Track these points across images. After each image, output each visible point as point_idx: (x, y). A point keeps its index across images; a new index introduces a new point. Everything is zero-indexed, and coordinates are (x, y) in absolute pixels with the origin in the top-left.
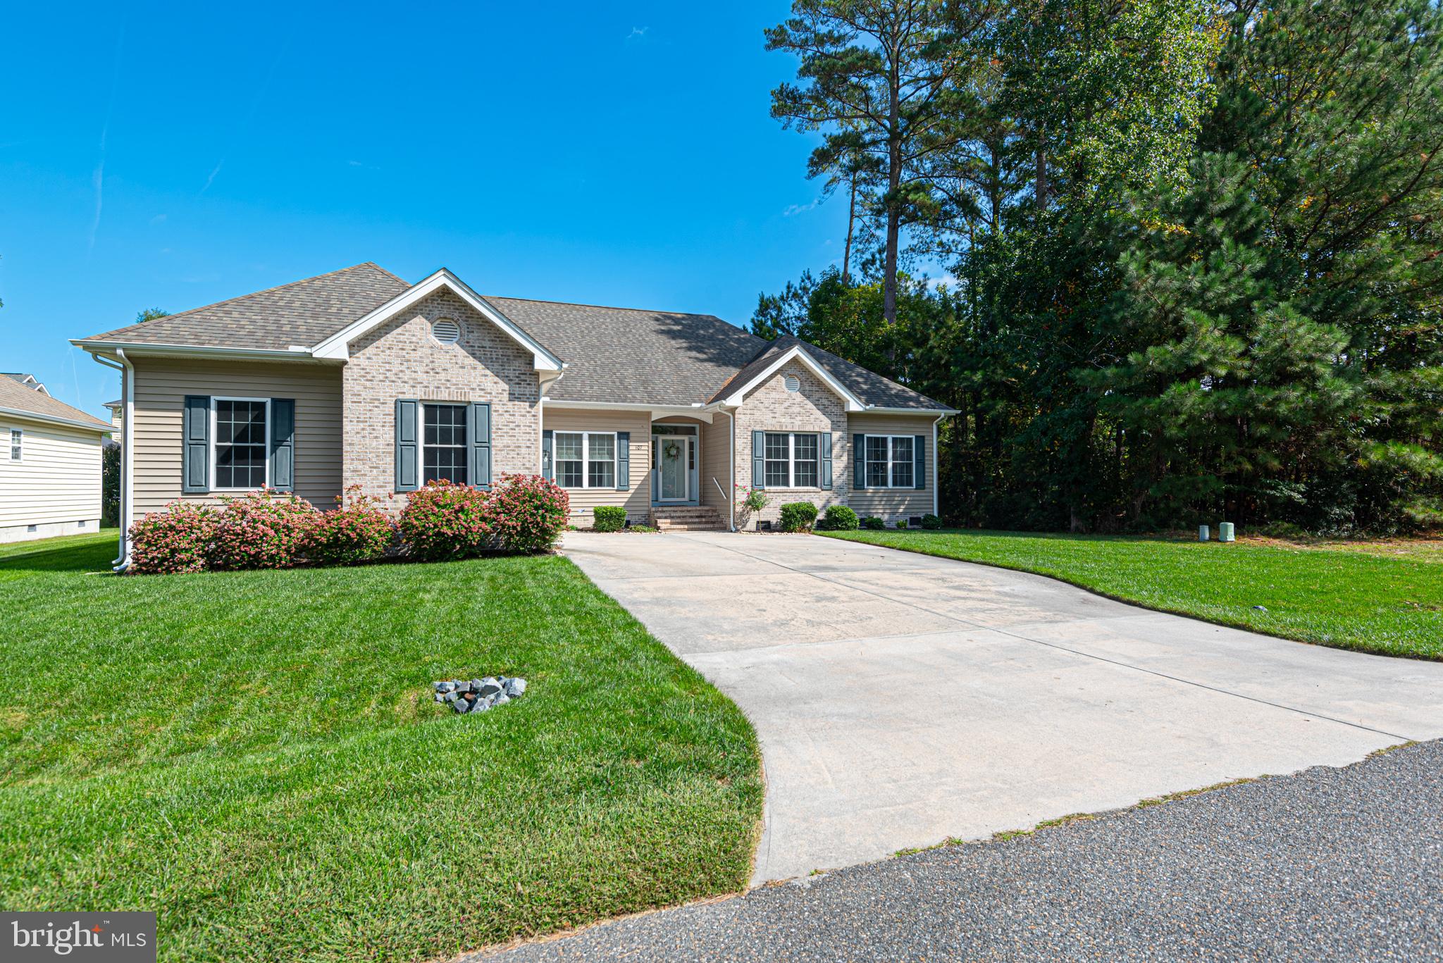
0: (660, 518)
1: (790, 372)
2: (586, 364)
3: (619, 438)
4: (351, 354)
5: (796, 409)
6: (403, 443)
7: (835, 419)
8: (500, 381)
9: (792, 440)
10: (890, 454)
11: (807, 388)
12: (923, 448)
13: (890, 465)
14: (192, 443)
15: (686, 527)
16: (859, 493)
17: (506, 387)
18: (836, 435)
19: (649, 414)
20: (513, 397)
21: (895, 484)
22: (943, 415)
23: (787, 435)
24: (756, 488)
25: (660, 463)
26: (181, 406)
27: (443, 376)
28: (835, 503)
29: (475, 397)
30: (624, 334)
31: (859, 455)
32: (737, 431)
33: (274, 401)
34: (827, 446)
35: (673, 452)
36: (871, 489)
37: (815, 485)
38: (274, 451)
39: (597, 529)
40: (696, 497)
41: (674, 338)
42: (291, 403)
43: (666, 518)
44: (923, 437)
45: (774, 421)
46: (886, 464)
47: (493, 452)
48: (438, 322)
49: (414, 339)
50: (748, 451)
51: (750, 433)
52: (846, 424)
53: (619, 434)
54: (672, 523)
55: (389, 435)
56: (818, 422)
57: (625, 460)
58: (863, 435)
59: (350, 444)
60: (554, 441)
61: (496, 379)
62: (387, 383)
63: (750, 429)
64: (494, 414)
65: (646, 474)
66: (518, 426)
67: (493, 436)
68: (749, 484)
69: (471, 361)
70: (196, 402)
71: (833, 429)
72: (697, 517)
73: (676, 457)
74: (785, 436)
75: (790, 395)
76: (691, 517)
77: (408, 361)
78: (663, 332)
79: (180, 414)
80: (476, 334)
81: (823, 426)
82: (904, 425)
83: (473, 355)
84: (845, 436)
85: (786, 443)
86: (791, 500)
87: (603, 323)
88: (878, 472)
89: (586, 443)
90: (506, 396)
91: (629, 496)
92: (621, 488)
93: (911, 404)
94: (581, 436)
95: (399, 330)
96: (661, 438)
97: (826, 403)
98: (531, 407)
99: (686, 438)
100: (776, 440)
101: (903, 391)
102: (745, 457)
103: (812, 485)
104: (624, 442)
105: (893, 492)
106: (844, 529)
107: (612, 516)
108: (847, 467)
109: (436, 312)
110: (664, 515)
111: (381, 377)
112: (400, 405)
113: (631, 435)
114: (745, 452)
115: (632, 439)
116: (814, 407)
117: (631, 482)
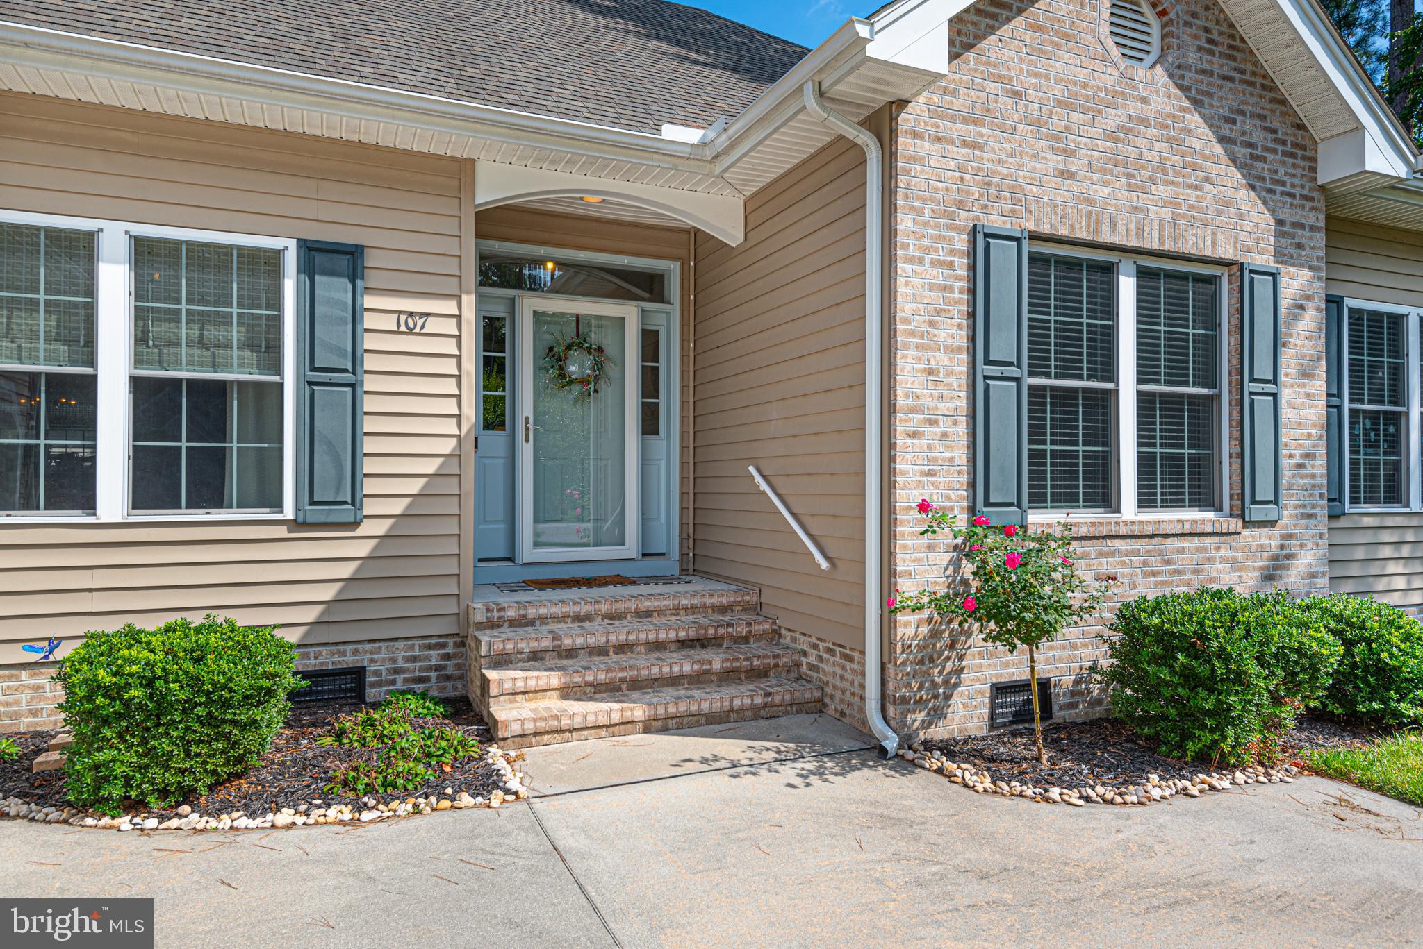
0: (502, 661)
3: (307, 272)
7: (1286, 214)
9: (1127, 291)
10: (1414, 378)
13: (1416, 420)
15: (638, 712)
18: (1292, 284)
23: (1109, 270)
24: (989, 515)
35: (580, 364)
36: (1367, 515)
40: (668, 537)
43: (536, 658)
46: (1404, 419)
50: (953, 332)
51: (962, 242)
52: (1329, 239)
53: (309, 248)
54: (567, 692)
57: (338, 375)
58: (1339, 304)
63: (965, 219)
65: (448, 446)
68: (961, 493)
71: (1281, 256)
73: (589, 385)
74: (1103, 274)
75: (1128, 79)
81: (1246, 233)
84: (1320, 289)
85: (1105, 302)
88: (1377, 445)
89: (114, 282)
91: (364, 549)
92: (315, 514)
94: (90, 240)
96: (523, 304)
97: (1258, 137)
99: (629, 312)
102: (942, 360)
104: (333, 289)
105: (1418, 522)
110: (520, 644)
113: (371, 259)
114: (942, 335)
115: (373, 279)
116: (1218, 149)
117: (369, 487)
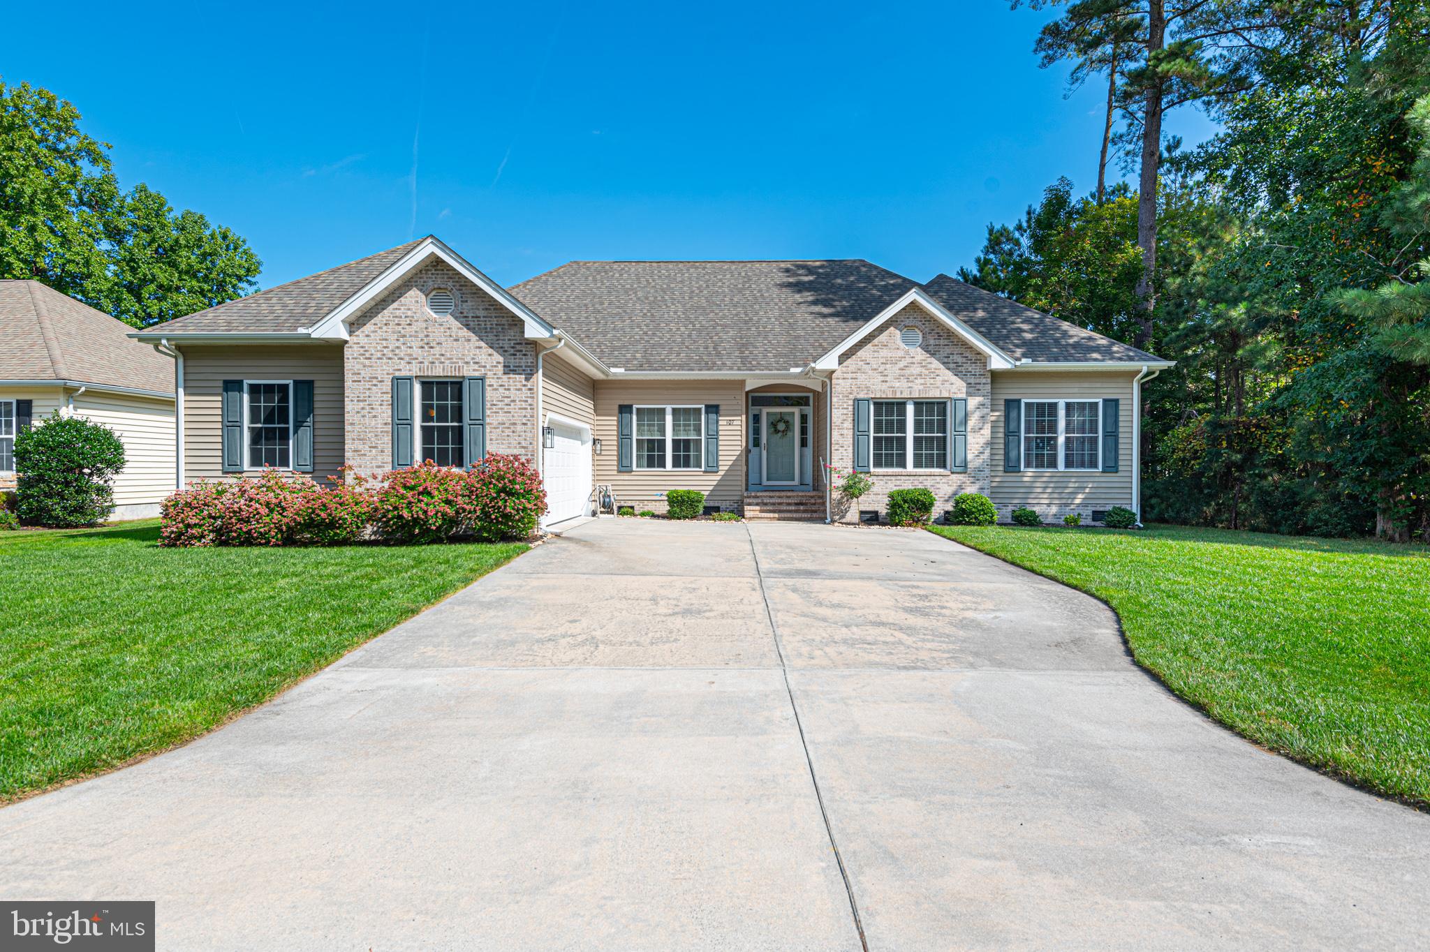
0: (749, 504)
1: (907, 322)
2: (683, 329)
3: (707, 412)
4: (351, 333)
5: (916, 370)
6: (401, 422)
7: (972, 381)
8: (495, 353)
9: (910, 409)
10: (1062, 424)
11: (932, 342)
12: (1116, 416)
13: (1061, 440)
14: (230, 425)
15: (776, 515)
16: (1011, 477)
17: (501, 359)
18: (973, 402)
19: (743, 382)
20: (508, 370)
21: (1069, 464)
22: (1145, 370)
23: (904, 404)
24: (859, 470)
25: (764, 440)
26: (220, 390)
27: (437, 350)
28: (971, 490)
29: (468, 371)
30: (740, 291)
31: (1013, 426)
32: (834, 400)
33: (296, 382)
34: (960, 415)
35: (781, 426)
36: (1031, 471)
37: (944, 467)
38: (296, 432)
39: (670, 516)
40: (809, 479)
41: (799, 291)
42: (310, 383)
43: (757, 504)
44: (1116, 401)
45: (885, 386)
46: (1055, 439)
47: (488, 429)
48: (434, 293)
49: (409, 313)
50: (849, 424)
51: (851, 402)
52: (989, 387)
53: (707, 407)
54: (761, 511)
55: (385, 414)
56: (947, 385)
57: (714, 437)
58: (1019, 401)
59: (352, 424)
60: (634, 417)
61: (491, 351)
62: (385, 360)
63: (852, 397)
64: (489, 389)
65: (738, 453)
66: (514, 401)
67: (488, 412)
68: (850, 464)
69: (465, 332)
70: (232, 386)
71: (969, 394)
72: (797, 504)
73: (785, 432)
74: (901, 405)
75: (907, 352)
76: (789, 504)
77: (404, 336)
78: (789, 285)
79: (220, 398)
80: (469, 303)
81: (954, 389)
82: (1086, 385)
83: (467, 326)
84: (988, 402)
85: (902, 413)
86: (907, 485)
87: (720, 280)
88: (1043, 448)
89: (669, 419)
90: (500, 367)
91: (719, 478)
92: (709, 469)
93: (1095, 355)
94: (664, 410)
95: (395, 305)
96: (765, 411)
97: (960, 360)
98: (527, 379)
99: (796, 411)
100: (889, 409)
101: (1090, 338)
102: (845, 432)
103: (938, 466)
104: (713, 416)
105: (1064, 475)
106: (973, 524)
107: (683, 501)
108: (991, 444)
109: (431, 283)
110: (755, 501)
111: (379, 355)
112: (398, 382)
113: (721, 408)
114: (845, 425)
115: (721, 412)
116: (942, 366)
117: (720, 463)
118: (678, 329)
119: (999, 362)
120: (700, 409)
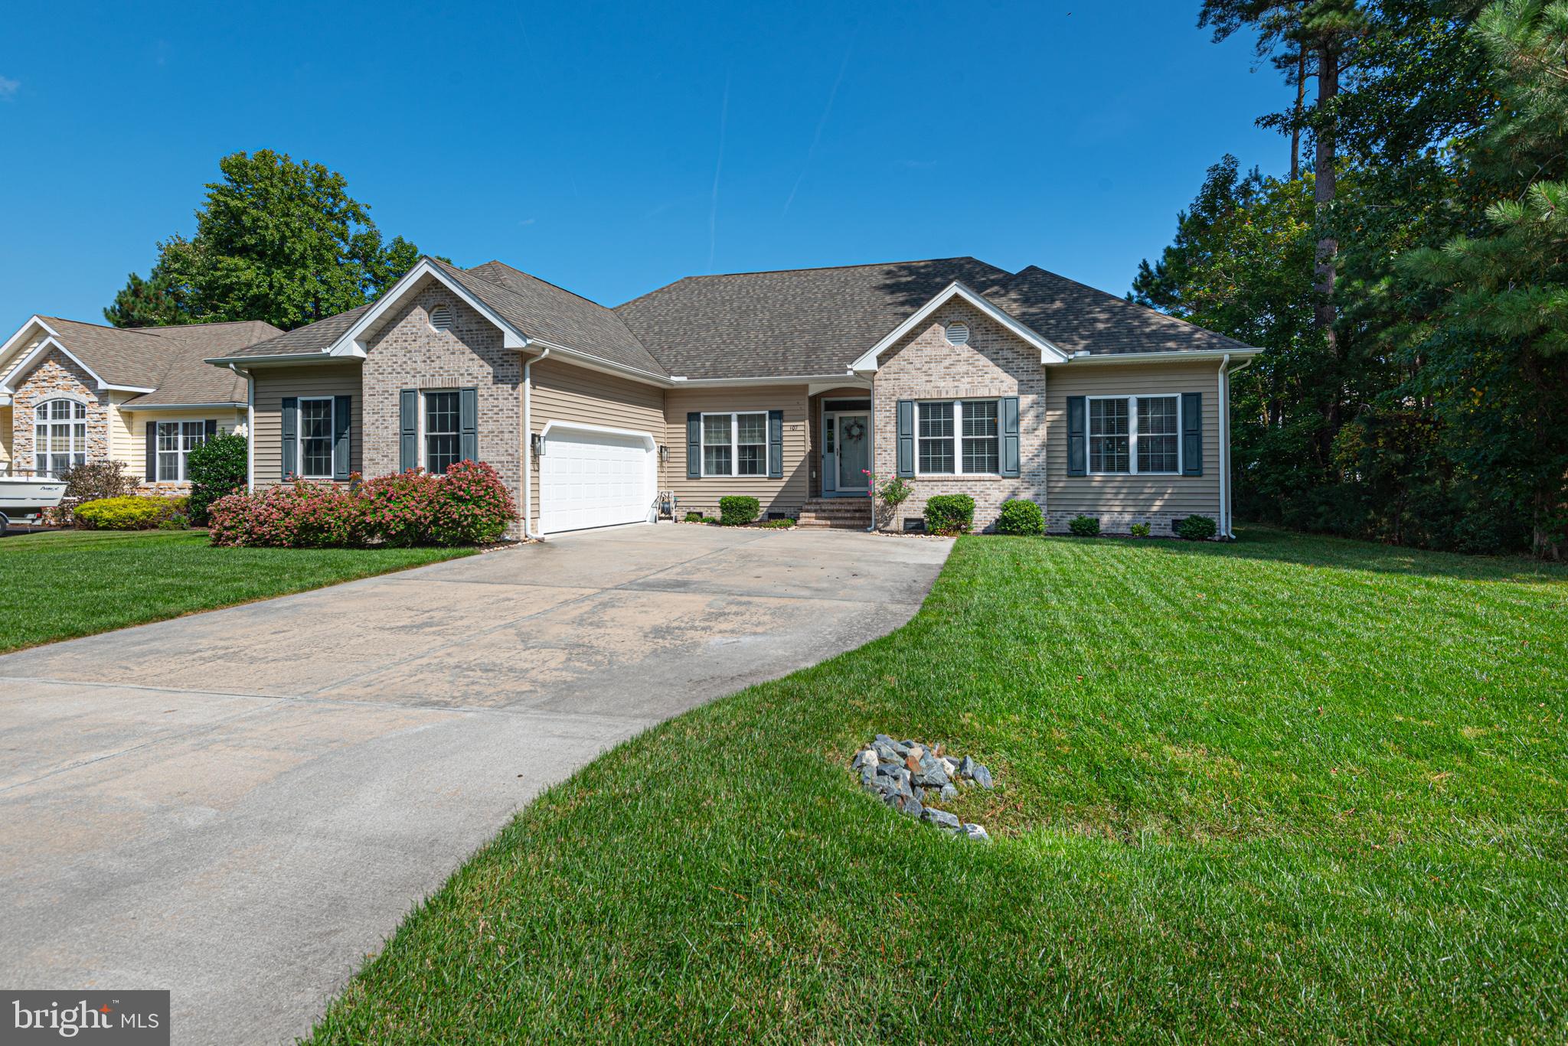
0: (807, 511)
1: (952, 318)
2: (761, 336)
3: (771, 418)
4: (368, 351)
5: (962, 368)
6: (408, 432)
7: (1025, 378)
8: (486, 365)
9: (958, 410)
10: (1133, 423)
11: (979, 337)
12: (1199, 412)
13: (1133, 439)
14: (288, 438)
15: (829, 523)
16: (1077, 482)
17: (491, 370)
18: (1026, 401)
19: (806, 387)
20: (498, 380)
21: (1143, 466)
22: (1226, 358)
23: (951, 405)
24: (904, 475)
25: (837, 446)
26: (280, 407)
27: (437, 364)
28: (1025, 496)
29: (463, 383)
30: (832, 296)
31: (1076, 426)
33: (335, 398)
34: (1011, 415)
35: (856, 431)
36: (1099, 476)
37: (996, 471)
38: (336, 443)
39: (722, 523)
41: (892, 293)
42: (348, 400)
44: (1198, 396)
45: (929, 386)
46: (1127, 438)
47: (479, 436)
48: (435, 310)
49: (414, 330)
50: (892, 427)
51: (894, 404)
52: (1043, 384)
53: (771, 413)
54: (817, 519)
55: (395, 425)
56: (996, 383)
57: (778, 442)
58: (1083, 398)
59: (368, 435)
60: (702, 425)
61: (482, 362)
62: (395, 375)
63: (894, 398)
64: (480, 398)
65: (802, 459)
66: (502, 410)
67: (480, 421)
68: (893, 469)
69: (460, 346)
70: (289, 403)
71: (1021, 392)
72: (856, 511)
74: (948, 406)
75: (953, 350)
76: (848, 511)
77: (410, 352)
78: (886, 287)
79: (280, 414)
80: (464, 318)
81: (1004, 387)
82: (1161, 378)
83: (462, 339)
84: (1043, 400)
85: (950, 414)
86: (954, 491)
88: (1113, 449)
89: (735, 425)
90: (490, 378)
91: (783, 484)
92: (773, 475)
93: (1170, 344)
94: (730, 416)
95: (403, 323)
96: (837, 415)
97: (1010, 355)
98: (513, 389)
100: (936, 411)
101: (1173, 326)
102: (888, 435)
103: (990, 471)
104: (776, 422)
105: (1136, 479)
106: (1015, 533)
108: (1048, 446)
109: (432, 301)
110: (813, 507)
111: (390, 370)
112: (407, 396)
113: (785, 413)
114: (888, 428)
115: (785, 418)
116: (991, 363)
117: (785, 469)
118: (757, 337)
119: (1050, 356)
120: (764, 415)
